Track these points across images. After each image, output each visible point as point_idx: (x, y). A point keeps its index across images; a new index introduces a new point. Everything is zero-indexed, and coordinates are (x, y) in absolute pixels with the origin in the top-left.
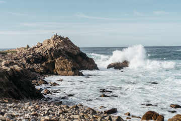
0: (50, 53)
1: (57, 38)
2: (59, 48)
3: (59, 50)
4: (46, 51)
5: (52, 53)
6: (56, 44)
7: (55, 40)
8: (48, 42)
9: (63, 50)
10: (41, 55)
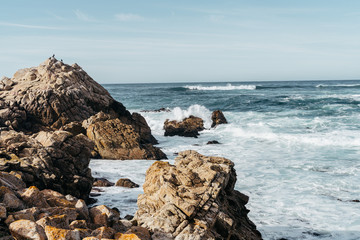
0: (49, 104)
1: (58, 67)
2: (69, 91)
3: (71, 95)
4: (38, 99)
5: (54, 103)
6: (59, 81)
7: (52, 71)
8: (34, 77)
9: (80, 95)
10: (23, 109)
